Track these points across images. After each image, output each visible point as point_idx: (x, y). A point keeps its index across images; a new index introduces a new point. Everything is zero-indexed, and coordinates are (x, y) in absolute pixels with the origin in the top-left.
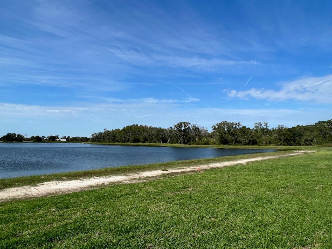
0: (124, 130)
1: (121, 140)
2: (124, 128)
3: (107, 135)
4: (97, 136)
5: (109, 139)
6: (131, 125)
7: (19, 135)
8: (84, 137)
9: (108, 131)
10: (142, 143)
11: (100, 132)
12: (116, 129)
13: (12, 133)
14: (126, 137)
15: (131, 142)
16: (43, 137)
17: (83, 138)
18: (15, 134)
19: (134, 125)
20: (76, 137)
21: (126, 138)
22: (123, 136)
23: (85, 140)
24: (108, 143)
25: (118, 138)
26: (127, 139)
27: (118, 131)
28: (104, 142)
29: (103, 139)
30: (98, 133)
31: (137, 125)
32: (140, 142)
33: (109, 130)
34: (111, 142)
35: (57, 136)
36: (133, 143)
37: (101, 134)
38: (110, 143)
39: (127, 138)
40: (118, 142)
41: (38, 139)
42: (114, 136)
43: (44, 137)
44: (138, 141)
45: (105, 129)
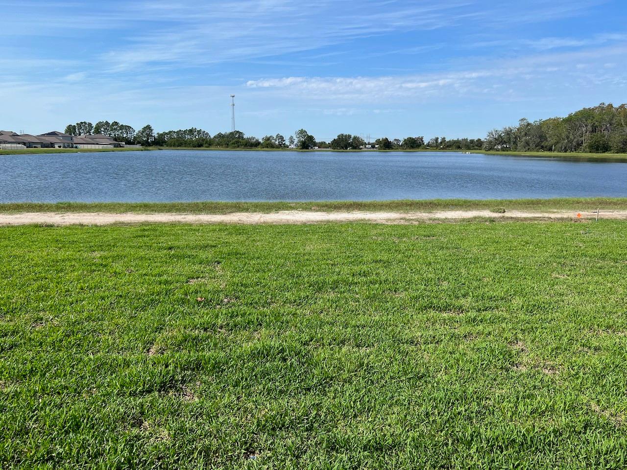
0: (569, 120)
1: (560, 145)
2: (570, 116)
3: (523, 133)
4: (500, 136)
5: (527, 143)
6: (592, 107)
7: (355, 138)
8: (476, 139)
9: (529, 124)
10: (617, 153)
11: (507, 128)
12: (550, 120)
13: (345, 133)
14: (573, 138)
15: (584, 151)
16: (395, 140)
17: (472, 141)
18: (350, 136)
19: (601, 108)
20: (458, 139)
21: (571, 142)
22: (563, 136)
23: (477, 146)
24: (523, 154)
25: (551, 141)
26: (574, 144)
27: (556, 124)
28: (516, 149)
29: (515, 143)
30: (503, 130)
31: (611, 106)
32: (610, 150)
33: (531, 121)
34: (533, 150)
35: (422, 139)
36: (590, 152)
37: (508, 133)
38: (528, 153)
39: (576, 140)
40: (550, 150)
41: (386, 145)
42: (540, 137)
43: (397, 140)
44: (606, 149)
45: (522, 120)
